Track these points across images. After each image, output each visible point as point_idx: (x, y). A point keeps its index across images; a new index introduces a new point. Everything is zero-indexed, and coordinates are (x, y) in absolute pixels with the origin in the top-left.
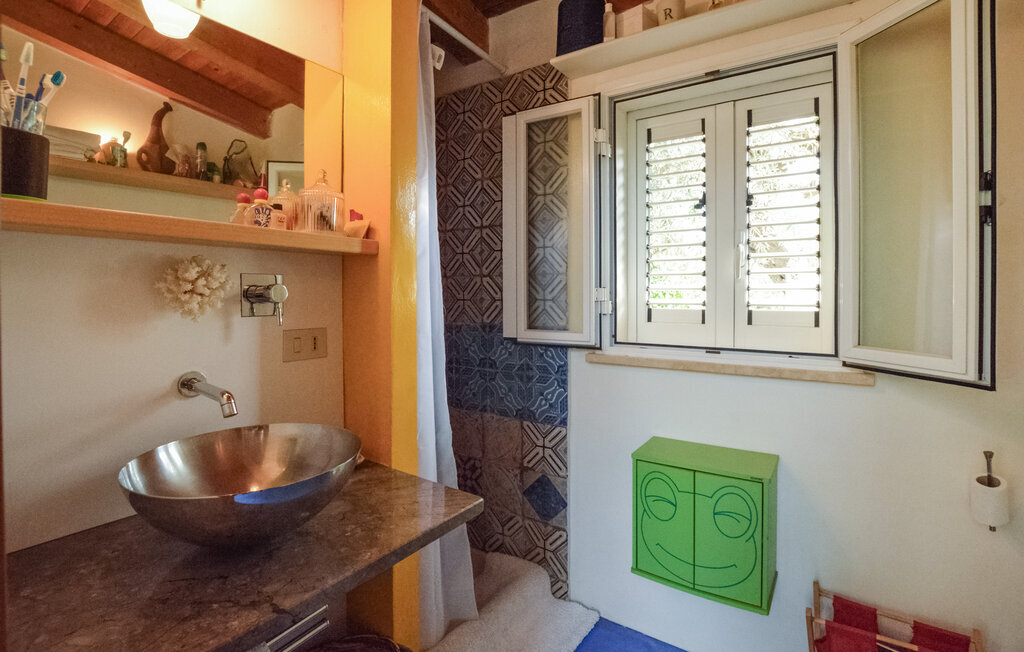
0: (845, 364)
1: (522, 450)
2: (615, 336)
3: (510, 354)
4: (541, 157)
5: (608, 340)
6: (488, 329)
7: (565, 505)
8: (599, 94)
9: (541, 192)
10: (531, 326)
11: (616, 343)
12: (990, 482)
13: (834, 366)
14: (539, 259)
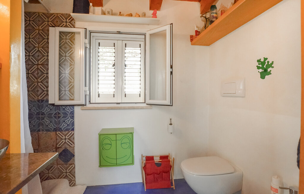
0: (147, 104)
1: (56, 142)
2: (90, 101)
3: (51, 109)
4: (64, 44)
5: (88, 102)
6: (40, 101)
7: (74, 156)
8: (86, 29)
9: (64, 55)
10: (60, 99)
11: (90, 103)
12: (171, 124)
13: (145, 105)
14: (63, 77)
